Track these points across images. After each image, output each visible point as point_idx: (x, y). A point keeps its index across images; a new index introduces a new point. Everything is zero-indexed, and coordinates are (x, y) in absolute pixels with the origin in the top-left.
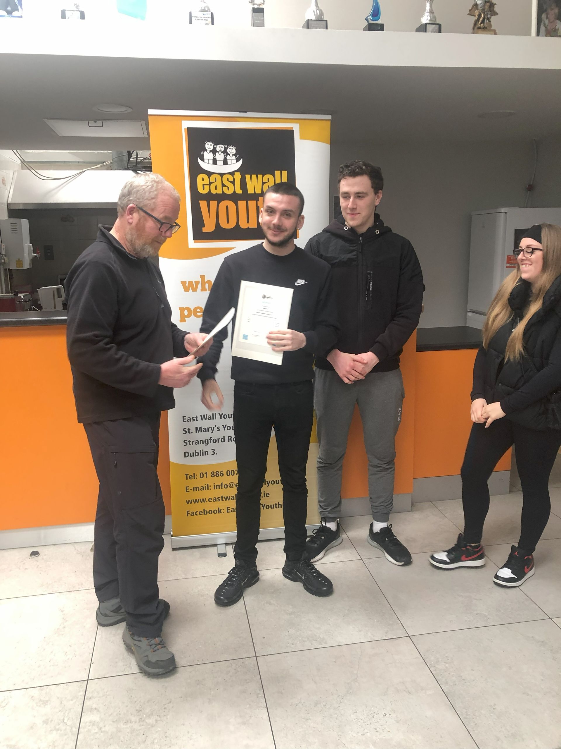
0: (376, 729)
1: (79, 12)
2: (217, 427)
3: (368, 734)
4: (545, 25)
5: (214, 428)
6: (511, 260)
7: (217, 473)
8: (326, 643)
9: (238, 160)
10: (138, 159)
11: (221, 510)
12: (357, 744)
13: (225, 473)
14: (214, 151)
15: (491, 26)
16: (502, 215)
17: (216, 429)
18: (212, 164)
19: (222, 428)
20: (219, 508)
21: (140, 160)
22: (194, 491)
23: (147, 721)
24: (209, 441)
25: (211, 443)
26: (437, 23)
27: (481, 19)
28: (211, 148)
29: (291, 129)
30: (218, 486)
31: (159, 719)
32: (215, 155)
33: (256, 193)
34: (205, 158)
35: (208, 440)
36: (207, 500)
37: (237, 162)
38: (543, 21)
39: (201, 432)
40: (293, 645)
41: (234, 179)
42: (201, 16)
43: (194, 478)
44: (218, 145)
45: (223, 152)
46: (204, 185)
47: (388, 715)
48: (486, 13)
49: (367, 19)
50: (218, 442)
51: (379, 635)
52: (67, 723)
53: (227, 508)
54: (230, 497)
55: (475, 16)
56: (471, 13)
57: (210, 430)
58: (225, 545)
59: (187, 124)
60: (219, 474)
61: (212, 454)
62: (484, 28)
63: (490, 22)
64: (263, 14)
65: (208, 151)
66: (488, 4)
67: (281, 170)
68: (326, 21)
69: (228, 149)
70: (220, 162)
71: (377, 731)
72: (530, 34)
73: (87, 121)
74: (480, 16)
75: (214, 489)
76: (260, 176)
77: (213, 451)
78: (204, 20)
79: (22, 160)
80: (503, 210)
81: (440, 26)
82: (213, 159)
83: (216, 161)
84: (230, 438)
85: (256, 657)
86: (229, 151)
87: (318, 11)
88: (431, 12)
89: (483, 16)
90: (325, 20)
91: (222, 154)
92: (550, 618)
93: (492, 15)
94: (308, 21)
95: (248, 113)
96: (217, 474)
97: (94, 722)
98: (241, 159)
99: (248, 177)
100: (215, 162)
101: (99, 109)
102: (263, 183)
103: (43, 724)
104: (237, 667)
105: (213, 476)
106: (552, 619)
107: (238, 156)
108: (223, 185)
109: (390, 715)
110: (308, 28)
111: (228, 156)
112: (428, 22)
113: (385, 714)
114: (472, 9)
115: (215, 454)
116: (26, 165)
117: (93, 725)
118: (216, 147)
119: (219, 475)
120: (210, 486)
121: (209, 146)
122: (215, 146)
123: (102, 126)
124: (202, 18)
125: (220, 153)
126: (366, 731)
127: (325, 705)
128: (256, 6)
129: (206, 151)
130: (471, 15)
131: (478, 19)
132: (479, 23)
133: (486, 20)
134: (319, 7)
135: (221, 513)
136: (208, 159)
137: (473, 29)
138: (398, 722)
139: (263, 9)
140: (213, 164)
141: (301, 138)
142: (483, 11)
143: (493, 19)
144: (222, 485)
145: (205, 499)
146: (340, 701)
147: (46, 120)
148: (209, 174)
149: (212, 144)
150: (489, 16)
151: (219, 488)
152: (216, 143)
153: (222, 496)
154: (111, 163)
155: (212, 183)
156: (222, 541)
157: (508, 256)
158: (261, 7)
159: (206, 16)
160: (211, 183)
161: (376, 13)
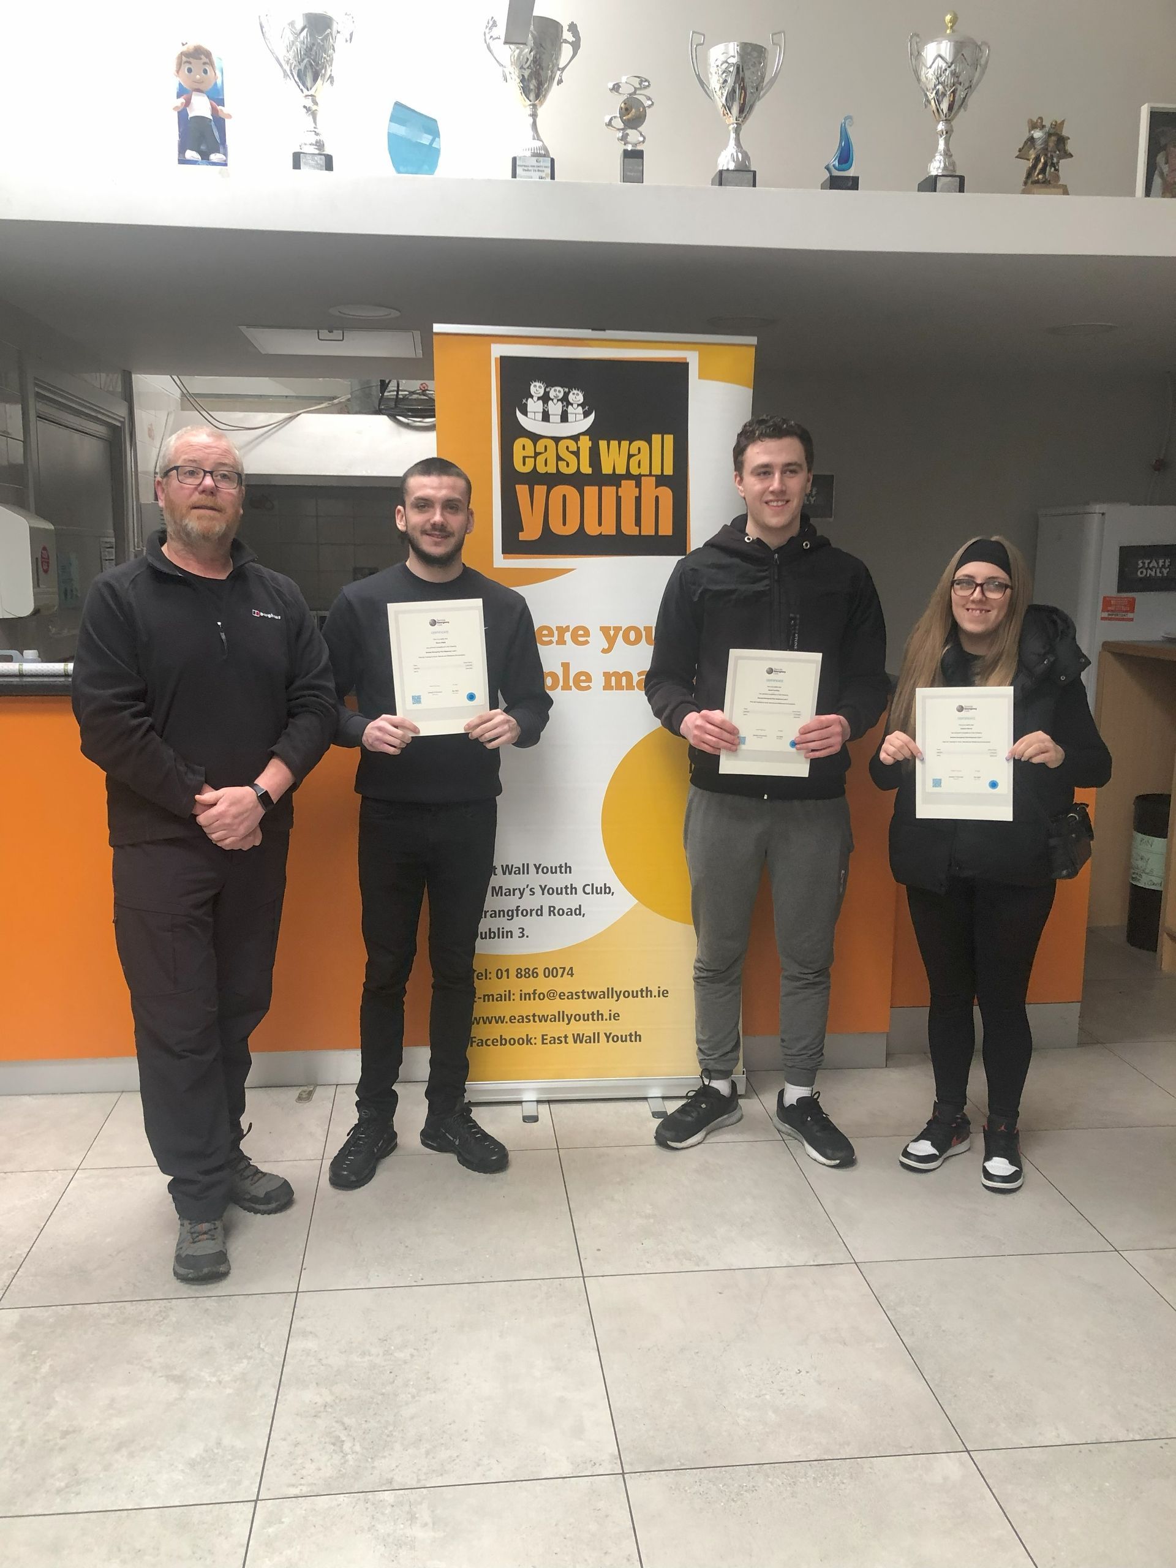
0: (781, 1390)
1: (323, 157)
2: (529, 888)
3: (768, 1397)
4: (1162, 175)
5: (524, 889)
6: (1111, 605)
7: (527, 971)
8: (707, 1264)
9: (586, 414)
10: (400, 393)
11: (531, 1038)
12: (747, 1408)
13: (540, 972)
14: (545, 398)
15: (1057, 178)
16: (1096, 518)
17: (527, 891)
18: (541, 420)
19: (538, 891)
20: (527, 1035)
21: (402, 395)
22: (484, 1001)
23: (396, 1354)
24: (515, 912)
25: (517, 916)
26: (957, 174)
27: (1040, 166)
28: (539, 393)
29: (684, 361)
30: (527, 996)
31: (415, 1353)
32: (547, 405)
33: (617, 472)
34: (528, 410)
35: (512, 911)
36: (507, 1019)
37: (584, 417)
38: (1158, 168)
39: (501, 895)
40: (649, 1265)
41: (578, 448)
42: (533, 164)
43: (486, 978)
44: (553, 387)
45: (561, 400)
46: (524, 458)
47: (803, 1373)
48: (1049, 155)
49: (827, 168)
50: (531, 915)
51: (802, 1257)
52: (266, 1349)
53: (543, 1036)
54: (548, 1016)
55: (1029, 160)
56: (1022, 155)
57: (517, 892)
58: (535, 1103)
59: (499, 350)
60: (531, 973)
61: (519, 937)
62: (1044, 182)
63: (1057, 170)
64: (640, 160)
65: (535, 399)
66: (1053, 138)
67: (663, 433)
68: (754, 173)
69: (571, 394)
70: (555, 418)
71: (783, 1394)
72: (1132, 193)
73: (317, 331)
74: (1037, 159)
75: (521, 1000)
76: (625, 444)
77: (521, 930)
78: (538, 171)
79: (185, 392)
80: (1098, 508)
81: (962, 179)
82: (543, 412)
83: (548, 416)
84: (552, 909)
85: (584, 1277)
86: (571, 398)
87: (740, 155)
88: (947, 154)
89: (1042, 160)
90: (752, 169)
91: (560, 403)
92: (1116, 1250)
93: (1060, 158)
94: (721, 172)
95: (608, 332)
96: (526, 973)
97: (310, 1350)
98: (591, 413)
99: (603, 444)
100: (546, 417)
101: (340, 312)
102: (630, 456)
103: (226, 1349)
104: (550, 1290)
105: (519, 976)
106: (1120, 1252)
107: (587, 408)
108: (559, 458)
109: (807, 1372)
110: (721, 184)
111: (570, 407)
112: (940, 172)
113: (799, 1370)
114: (1023, 148)
115: (525, 936)
116: (190, 401)
117: (308, 1355)
118: (549, 392)
119: (529, 975)
120: (514, 994)
121: (537, 388)
122: (548, 390)
123: (342, 339)
124: (535, 168)
125: (555, 401)
126: (764, 1392)
127: (697, 1352)
128: (629, 148)
129: (532, 397)
130: (1021, 158)
131: (1034, 166)
132: (1035, 172)
133: (1048, 168)
134: (742, 148)
135: (531, 1044)
136: (535, 413)
137: (1025, 183)
138: (820, 1383)
139: (642, 152)
140: (543, 420)
141: (701, 376)
142: (1045, 150)
143: (1063, 164)
144: (534, 993)
145: (504, 1017)
146: (724, 1348)
147: (243, 328)
148: (535, 438)
149: (543, 386)
150: (1055, 160)
151: (530, 999)
152: (550, 384)
153: (534, 1014)
154: (349, 400)
155: (540, 453)
156: (533, 1096)
157: (1105, 598)
158: (639, 148)
159: (541, 164)
160: (537, 454)
161: (845, 157)
